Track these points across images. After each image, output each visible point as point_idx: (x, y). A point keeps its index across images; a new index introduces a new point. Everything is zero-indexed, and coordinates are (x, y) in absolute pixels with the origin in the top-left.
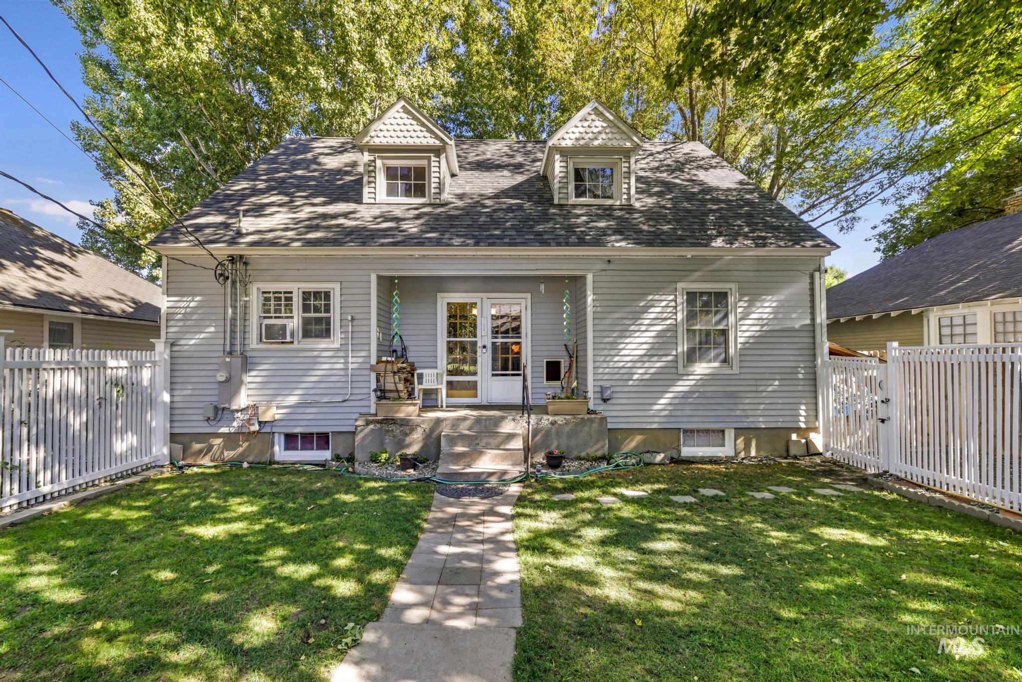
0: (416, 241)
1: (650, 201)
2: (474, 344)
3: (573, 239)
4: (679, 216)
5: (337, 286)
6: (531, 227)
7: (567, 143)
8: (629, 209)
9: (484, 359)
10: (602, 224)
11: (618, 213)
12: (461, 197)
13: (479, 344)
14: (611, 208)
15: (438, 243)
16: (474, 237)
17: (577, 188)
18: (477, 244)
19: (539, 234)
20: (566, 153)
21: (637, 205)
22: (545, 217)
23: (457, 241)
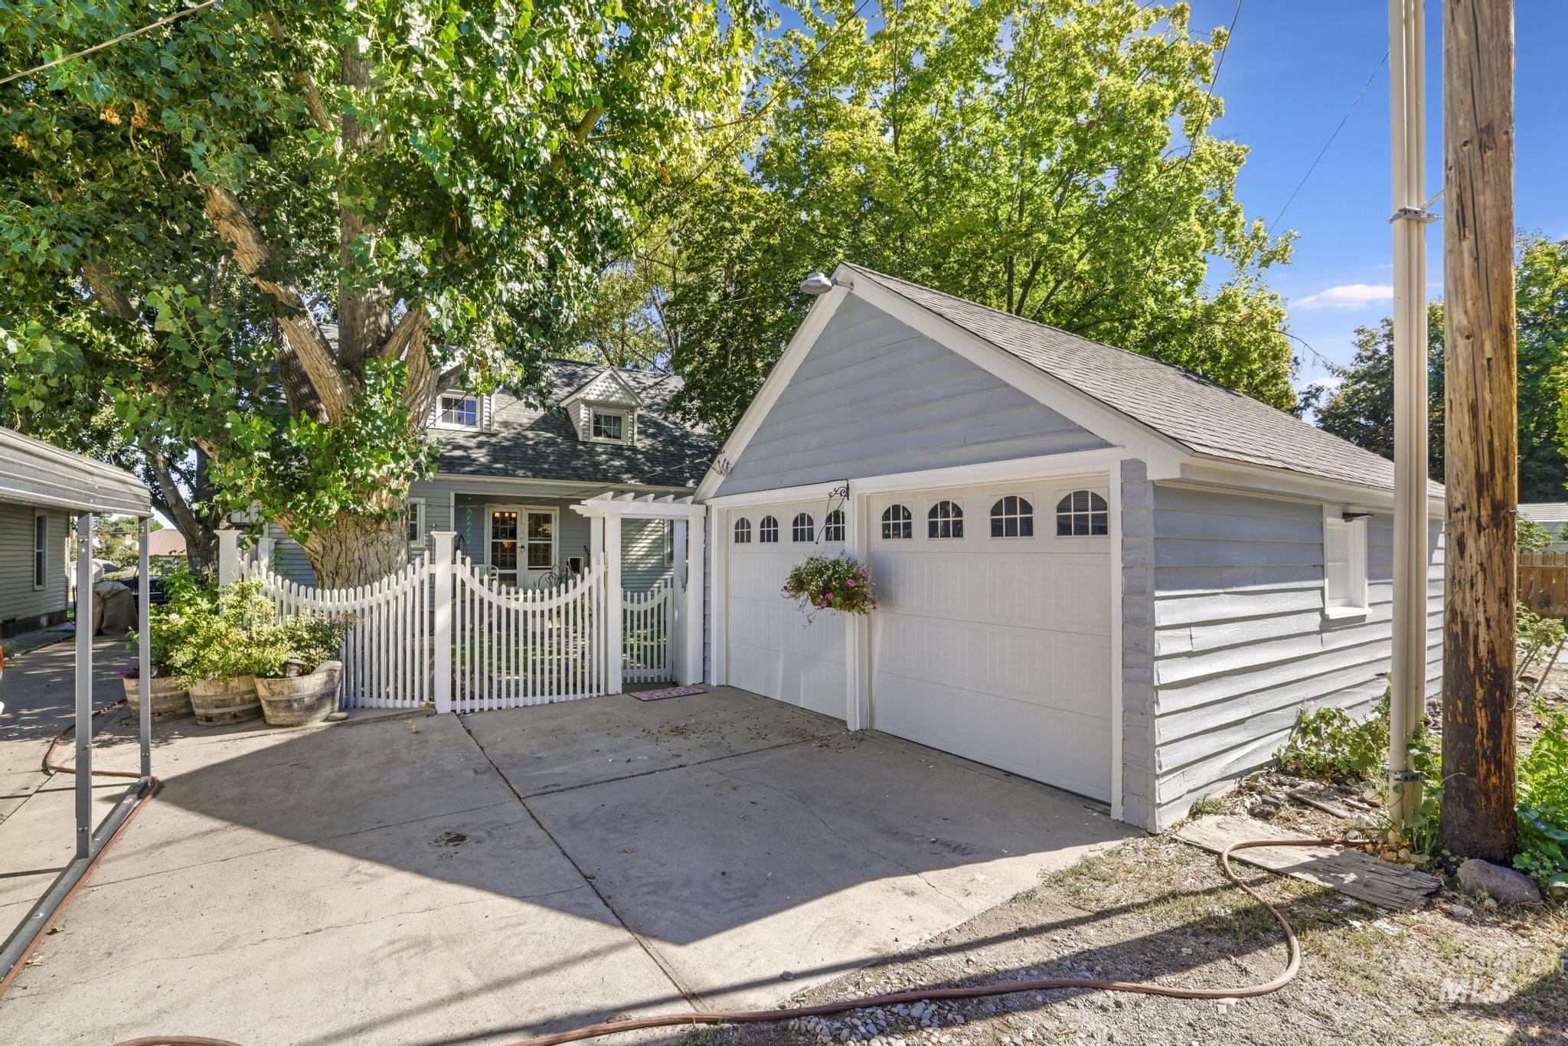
0: (486, 470)
1: (648, 442)
2: (514, 545)
3: (599, 476)
4: (668, 459)
5: (423, 501)
6: (568, 463)
7: (592, 397)
8: (633, 449)
9: (522, 557)
10: (617, 463)
11: (628, 453)
12: (506, 424)
13: (519, 545)
14: (620, 447)
15: (505, 473)
16: (530, 470)
17: (595, 429)
18: (534, 476)
19: (575, 469)
20: (588, 404)
21: (639, 445)
22: (577, 455)
23: (520, 472)
